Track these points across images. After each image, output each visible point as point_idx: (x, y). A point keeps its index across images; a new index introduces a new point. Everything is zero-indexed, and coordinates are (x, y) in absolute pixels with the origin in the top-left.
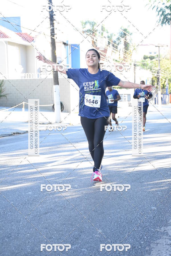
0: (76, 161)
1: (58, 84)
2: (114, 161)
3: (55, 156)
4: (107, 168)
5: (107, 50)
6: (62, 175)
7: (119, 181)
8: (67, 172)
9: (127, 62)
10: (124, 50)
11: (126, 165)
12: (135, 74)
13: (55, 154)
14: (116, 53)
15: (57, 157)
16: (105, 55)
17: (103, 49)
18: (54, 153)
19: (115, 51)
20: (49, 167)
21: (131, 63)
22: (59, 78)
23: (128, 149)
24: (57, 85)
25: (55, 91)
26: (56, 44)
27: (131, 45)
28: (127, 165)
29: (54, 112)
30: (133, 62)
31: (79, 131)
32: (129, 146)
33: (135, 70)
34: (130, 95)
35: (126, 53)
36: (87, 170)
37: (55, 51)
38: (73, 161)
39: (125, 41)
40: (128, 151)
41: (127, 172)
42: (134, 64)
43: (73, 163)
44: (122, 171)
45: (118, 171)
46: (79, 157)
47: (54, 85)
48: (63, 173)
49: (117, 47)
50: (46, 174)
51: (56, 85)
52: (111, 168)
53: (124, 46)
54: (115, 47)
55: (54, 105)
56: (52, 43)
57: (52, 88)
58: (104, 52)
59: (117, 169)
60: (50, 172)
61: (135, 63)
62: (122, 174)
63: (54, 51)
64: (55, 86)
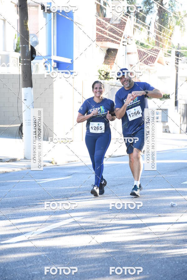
0: (64, 233)
1: (31, 86)
2: (138, 235)
3: (25, 223)
4: (125, 249)
5: (125, 23)
6: (37, 260)
7: (148, 273)
8: (47, 254)
9: (162, 48)
10: (157, 24)
11: (161, 244)
12: (177, 71)
13: (24, 219)
14: (141, 29)
15: (29, 225)
16: (122, 33)
17: (118, 22)
18: (21, 216)
19: (141, 26)
20: (12, 243)
21: (170, 50)
22: (32, 74)
23: (164, 213)
24: (29, 88)
25: (25, 100)
26: (28, 8)
27: (172, 15)
28: (163, 244)
29: (21, 138)
30: (174, 48)
31: (69, 176)
32: (165, 207)
33: (178, 64)
34: (166, 110)
35: (161, 31)
36: (87, 251)
37: (26, 23)
38: (60, 234)
39: (160, 8)
40: (165, 216)
41: (164, 258)
42: (176, 52)
43: (60, 236)
44: (154, 255)
45: (145, 255)
46: (69, 226)
47: (23, 87)
48: (40, 256)
49: (144, 19)
50: (7, 258)
51: (27, 87)
52: (133, 248)
53: (158, 18)
54: (140, 19)
55: (22, 125)
56: (20, 6)
57: (19, 93)
58: (119, 27)
59: (144, 250)
60: (14, 254)
61: (179, 51)
62: (155, 261)
63: (24, 21)
64: (25, 88)
